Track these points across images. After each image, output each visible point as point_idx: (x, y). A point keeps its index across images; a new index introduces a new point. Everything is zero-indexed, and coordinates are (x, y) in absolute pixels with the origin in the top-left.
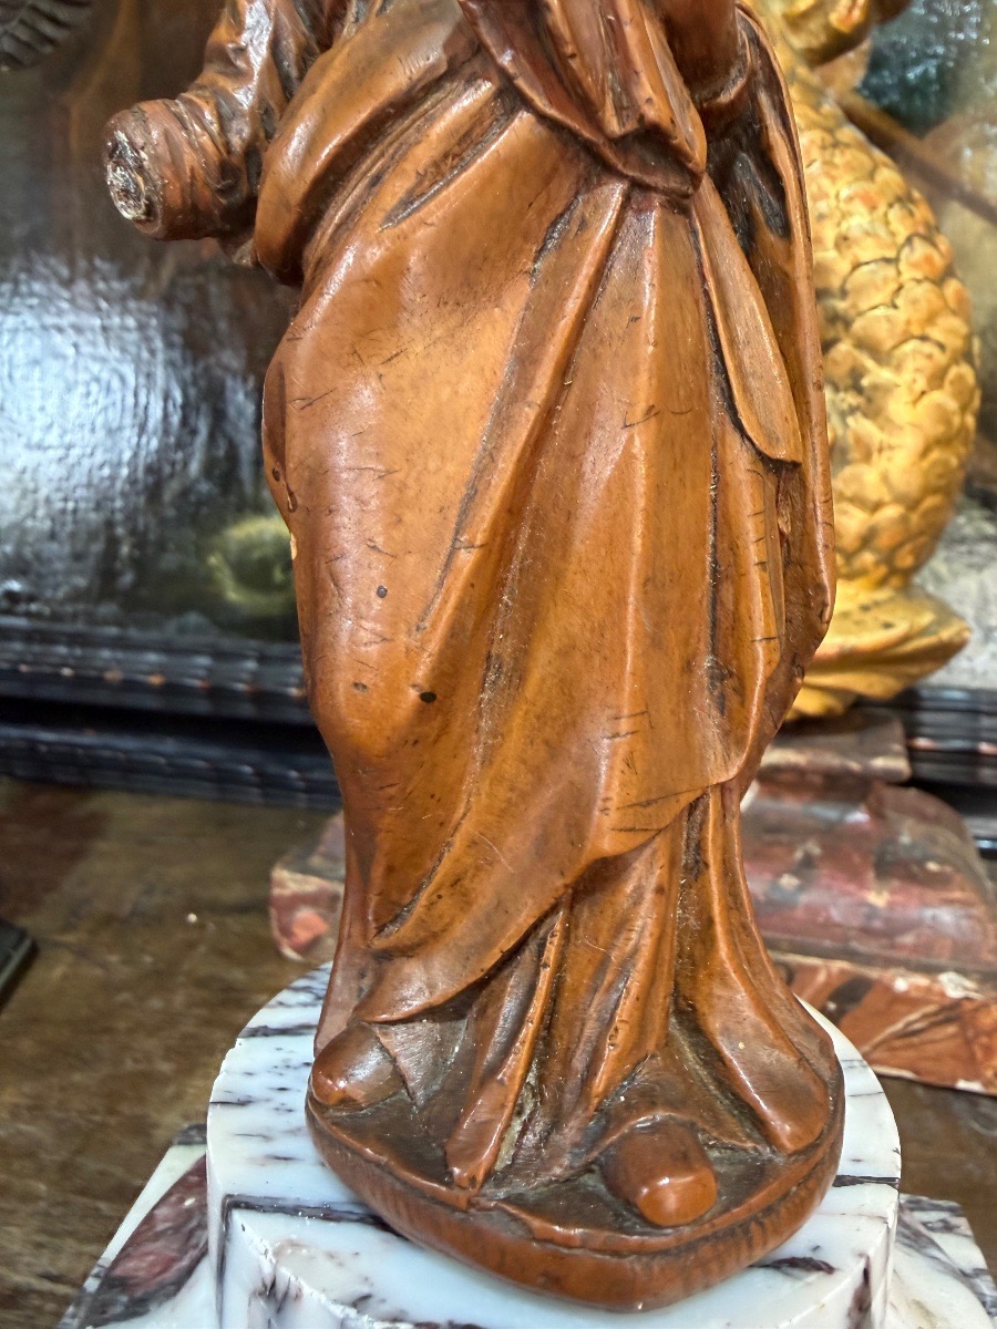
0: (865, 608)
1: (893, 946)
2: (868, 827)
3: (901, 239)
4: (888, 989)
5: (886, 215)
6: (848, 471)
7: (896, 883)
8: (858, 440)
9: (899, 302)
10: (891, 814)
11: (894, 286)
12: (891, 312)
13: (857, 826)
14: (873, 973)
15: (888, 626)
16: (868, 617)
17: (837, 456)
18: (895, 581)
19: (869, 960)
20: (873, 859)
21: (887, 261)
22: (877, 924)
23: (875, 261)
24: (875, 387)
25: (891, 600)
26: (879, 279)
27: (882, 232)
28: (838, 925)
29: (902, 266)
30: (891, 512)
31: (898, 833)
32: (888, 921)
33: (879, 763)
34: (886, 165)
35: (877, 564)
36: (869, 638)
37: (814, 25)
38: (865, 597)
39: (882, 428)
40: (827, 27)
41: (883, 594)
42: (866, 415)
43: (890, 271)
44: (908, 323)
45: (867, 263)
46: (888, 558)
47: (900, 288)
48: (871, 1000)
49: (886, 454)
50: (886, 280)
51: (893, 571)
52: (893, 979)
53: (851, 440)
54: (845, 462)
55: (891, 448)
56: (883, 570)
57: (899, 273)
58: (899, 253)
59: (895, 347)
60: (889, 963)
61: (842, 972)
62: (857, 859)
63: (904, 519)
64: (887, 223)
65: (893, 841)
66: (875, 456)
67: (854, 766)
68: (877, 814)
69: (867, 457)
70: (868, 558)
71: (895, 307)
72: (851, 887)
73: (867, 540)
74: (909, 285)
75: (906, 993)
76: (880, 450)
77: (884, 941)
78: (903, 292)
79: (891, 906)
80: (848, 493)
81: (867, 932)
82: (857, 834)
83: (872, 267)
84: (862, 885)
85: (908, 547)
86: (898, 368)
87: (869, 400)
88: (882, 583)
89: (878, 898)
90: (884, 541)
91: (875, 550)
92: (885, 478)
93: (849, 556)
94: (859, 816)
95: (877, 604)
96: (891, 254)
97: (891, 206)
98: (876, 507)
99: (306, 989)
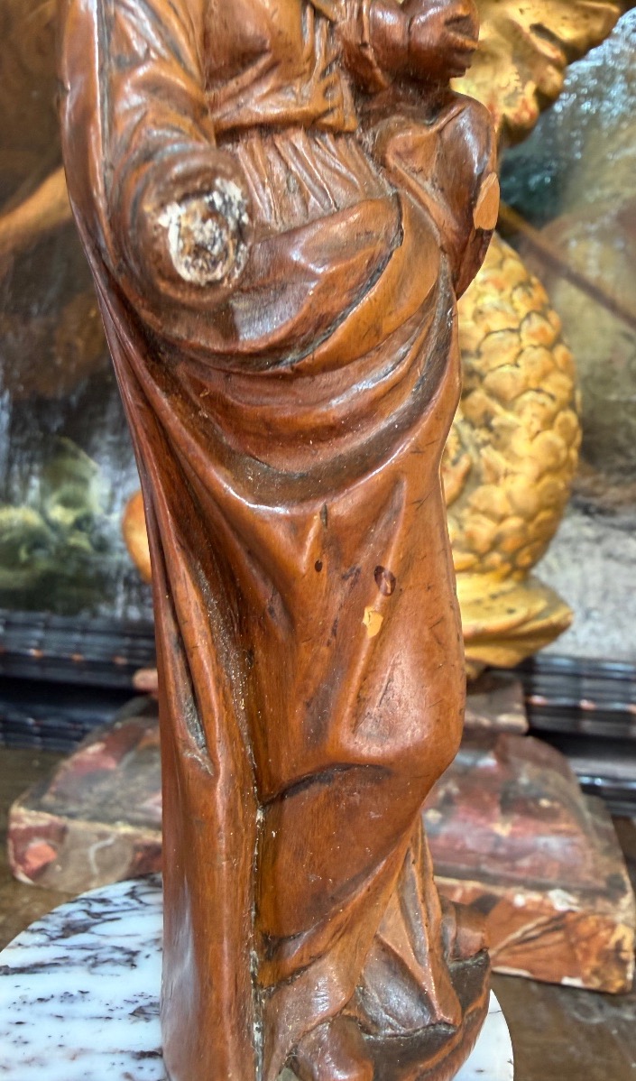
0: (494, 597)
1: (514, 869)
2: (496, 770)
3: (522, 314)
4: (510, 904)
5: (511, 296)
6: (481, 490)
7: (516, 817)
8: (489, 467)
9: (521, 362)
10: (513, 758)
11: (516, 350)
12: (515, 370)
13: (487, 769)
14: (498, 891)
15: (511, 611)
16: (496, 604)
17: (472, 479)
18: (517, 575)
19: (495, 880)
20: (499, 797)
21: (512, 331)
22: (502, 851)
23: (503, 331)
24: (502, 427)
25: (514, 590)
26: (505, 344)
27: (508, 309)
28: (472, 852)
29: (523, 335)
30: (514, 523)
31: (518, 775)
32: (511, 848)
33: (504, 719)
34: (511, 257)
35: (503, 562)
36: (497, 621)
38: (495, 588)
39: (507, 459)
41: (508, 585)
42: (496, 448)
43: (514, 339)
44: (527, 379)
45: (496, 332)
46: (511, 558)
47: (521, 352)
48: (497, 913)
49: (510, 478)
50: (511, 346)
51: (515, 568)
52: (513, 897)
53: (483, 466)
54: (479, 482)
55: (514, 473)
56: (507, 567)
57: (520, 340)
58: (520, 325)
59: (518, 396)
60: (511, 882)
61: (475, 891)
62: (487, 798)
63: (523, 529)
64: (512, 302)
65: (514, 782)
66: (502, 479)
67: (485, 722)
68: (503, 760)
69: (496, 480)
70: (496, 558)
71: (517, 366)
72: (482, 821)
73: (495, 544)
74: (528, 350)
75: (524, 907)
76: (506, 475)
77: (507, 865)
78: (524, 355)
79: (513, 835)
80: (482, 507)
81: (494, 857)
82: (487, 776)
83: (500, 335)
84: (491, 819)
85: (526, 550)
86: (520, 413)
87: (498, 437)
88: (506, 577)
89: (502, 829)
90: (509, 545)
91: (501, 552)
92: (509, 497)
93: (481, 556)
94: (489, 762)
95: (503, 594)
96: (514, 326)
97: (515, 288)
98: (502, 519)
99: (41, 931)
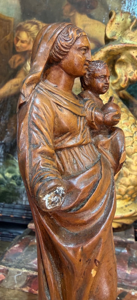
0: (126, 206)
1: (132, 284)
2: (127, 253)
3: (134, 132)
4: (130, 294)
5: (131, 127)
6: (123, 178)
7: (132, 268)
8: (125, 172)
9: (133, 145)
10: (132, 249)
11: (132, 142)
12: (132, 147)
13: (124, 253)
14: (127, 291)
15: (131, 211)
16: (127, 208)
17: (120, 175)
18: (132, 200)
19: (126, 287)
20: (127, 262)
21: (131, 137)
22: (128, 278)
23: (128, 137)
24: (128, 162)
25: (132, 204)
26: (129, 140)
27: (130, 131)
28: (120, 278)
29: (134, 138)
30: (131, 187)
31: (132, 255)
32: (131, 277)
33: (129, 240)
34: (131, 116)
35: (129, 197)
36: (127, 214)
37: (117, 85)
38: (126, 203)
39: (130, 170)
40: (120, 86)
41: (130, 203)
42: (126, 167)
43: (132, 139)
44: (135, 150)
45: (127, 137)
46: (131, 196)
47: (133, 142)
48: (127, 297)
49: (130, 176)
50: (130, 141)
51: (132, 198)
52: (131, 292)
53: (123, 172)
54: (122, 176)
55: (132, 174)
56: (130, 198)
57: (133, 139)
58: (133, 135)
59: (132, 154)
60: (131, 288)
61: (121, 290)
62: (124, 262)
63: (134, 188)
64: (131, 129)
65: (132, 257)
66: (128, 176)
67: (124, 240)
68: (129, 250)
69: (127, 176)
70: (127, 196)
71: (132, 146)
72: (123, 269)
73: (126, 192)
74: (135, 142)
75: (134, 295)
76: (129, 175)
77: (130, 282)
78: (134, 143)
79: (131, 273)
80: (123, 183)
81: (126, 280)
82: (124, 256)
83: (128, 138)
84: (125, 269)
85: (135, 194)
86: (133, 158)
87: (127, 164)
88: (129, 200)
89: (128, 272)
90: (130, 193)
91: (128, 194)
92: (130, 180)
93: (123, 196)
94: (125, 251)
95: (129, 205)
96: (132, 135)
97: (132, 125)
98: (128, 186)
